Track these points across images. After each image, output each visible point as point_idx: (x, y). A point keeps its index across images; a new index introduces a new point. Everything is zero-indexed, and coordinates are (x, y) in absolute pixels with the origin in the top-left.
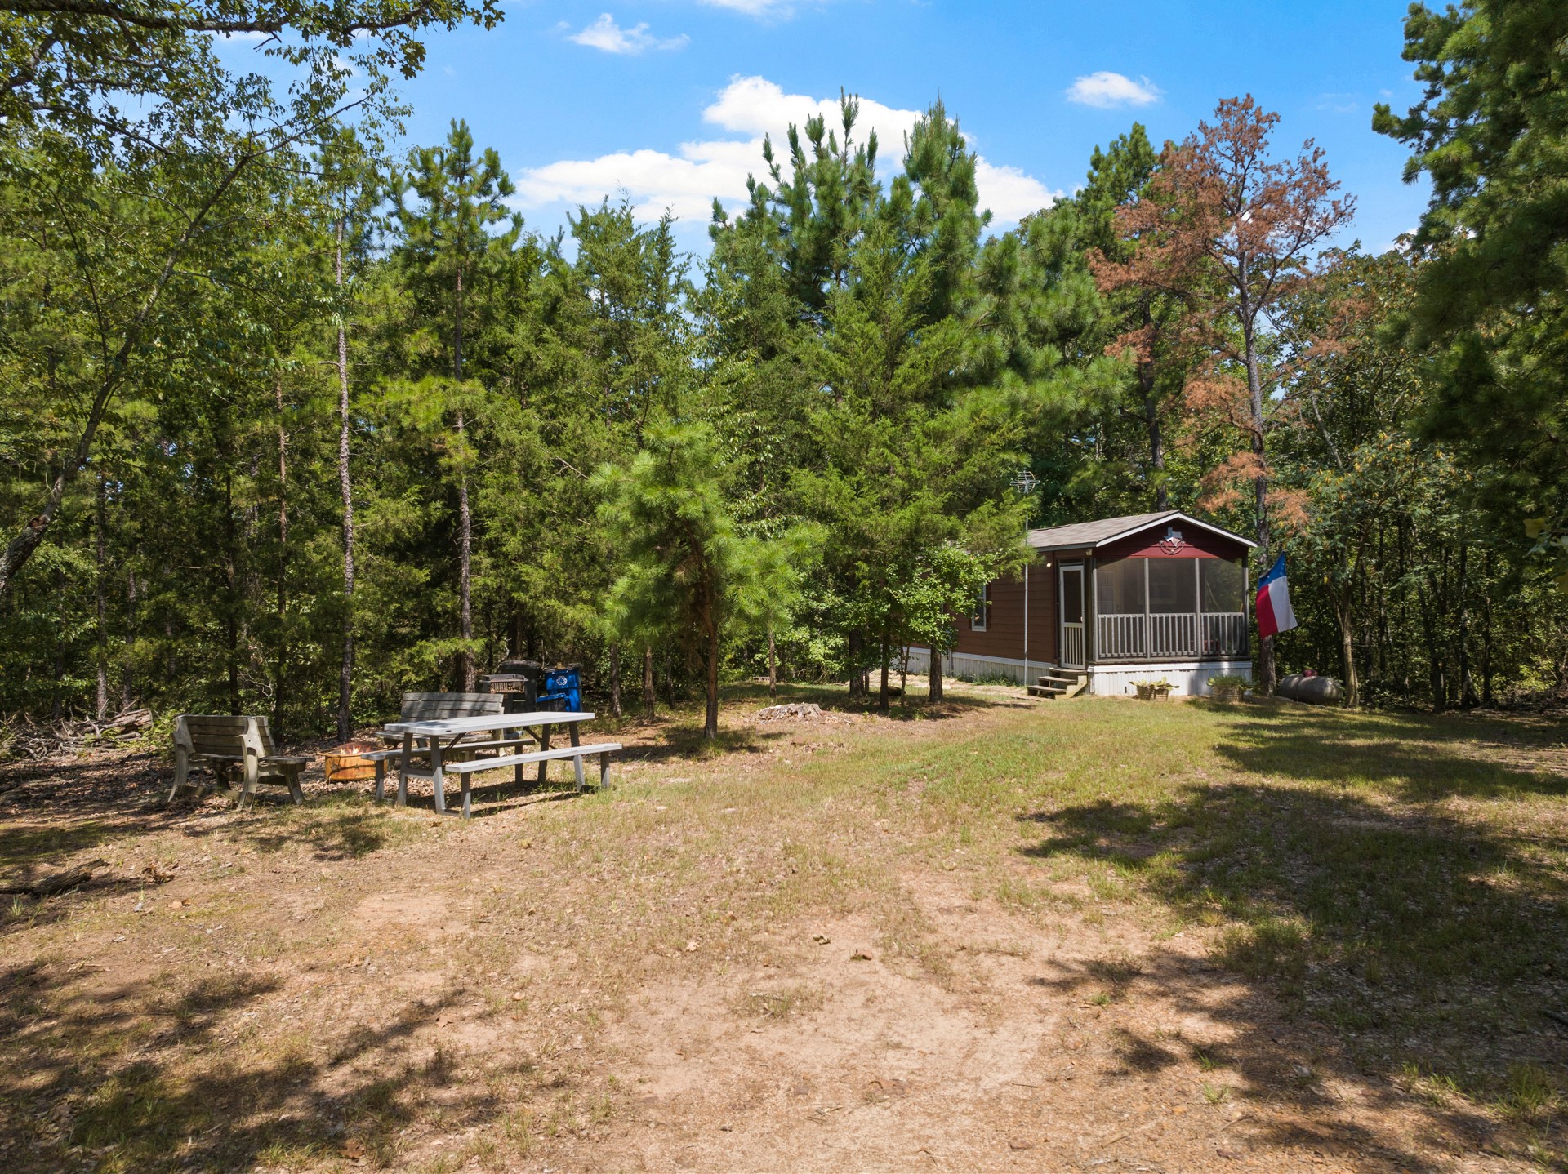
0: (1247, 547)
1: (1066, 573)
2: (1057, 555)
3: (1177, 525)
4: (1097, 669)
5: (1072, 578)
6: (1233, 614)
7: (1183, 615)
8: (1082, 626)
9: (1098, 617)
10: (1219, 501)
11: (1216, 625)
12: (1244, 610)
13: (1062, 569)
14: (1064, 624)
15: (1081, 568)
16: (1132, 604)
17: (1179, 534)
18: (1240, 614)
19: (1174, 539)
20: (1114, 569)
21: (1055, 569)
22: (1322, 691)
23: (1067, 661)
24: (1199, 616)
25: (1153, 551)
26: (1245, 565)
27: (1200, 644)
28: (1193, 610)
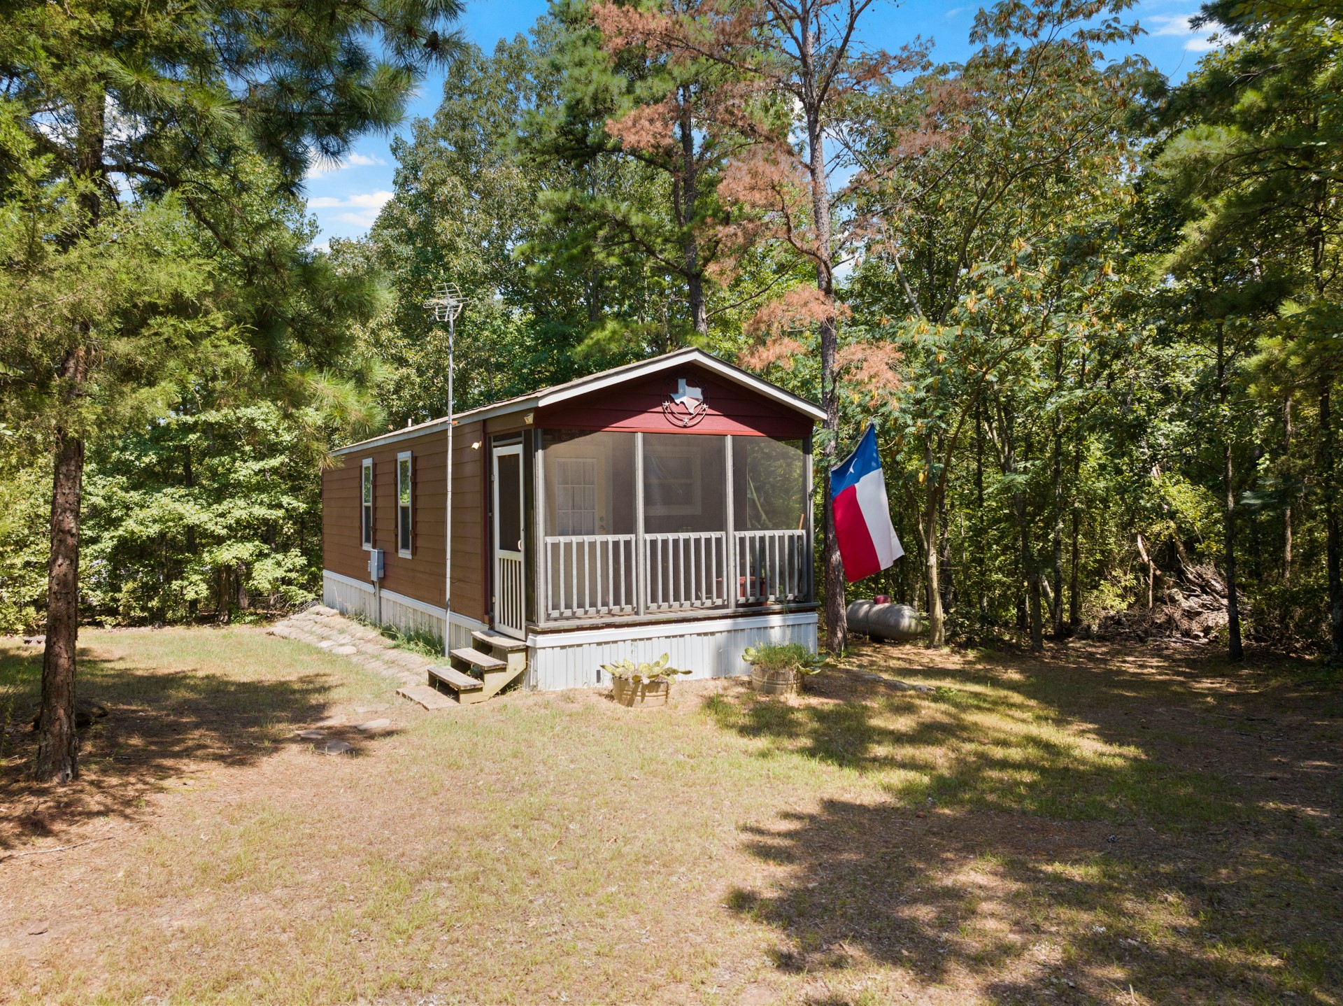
0: (809, 421)
1: (500, 458)
2: (488, 427)
3: (693, 373)
4: (541, 640)
5: (508, 463)
6: (788, 533)
7: (704, 535)
8: (520, 557)
9: (544, 540)
11: (759, 552)
12: (806, 526)
13: (498, 452)
14: (499, 554)
15: (518, 449)
17: (697, 392)
18: (800, 532)
19: (689, 398)
21: (486, 453)
22: (898, 623)
23: (502, 621)
24: (732, 535)
25: (652, 420)
26: (807, 449)
27: (734, 585)
28: (721, 526)
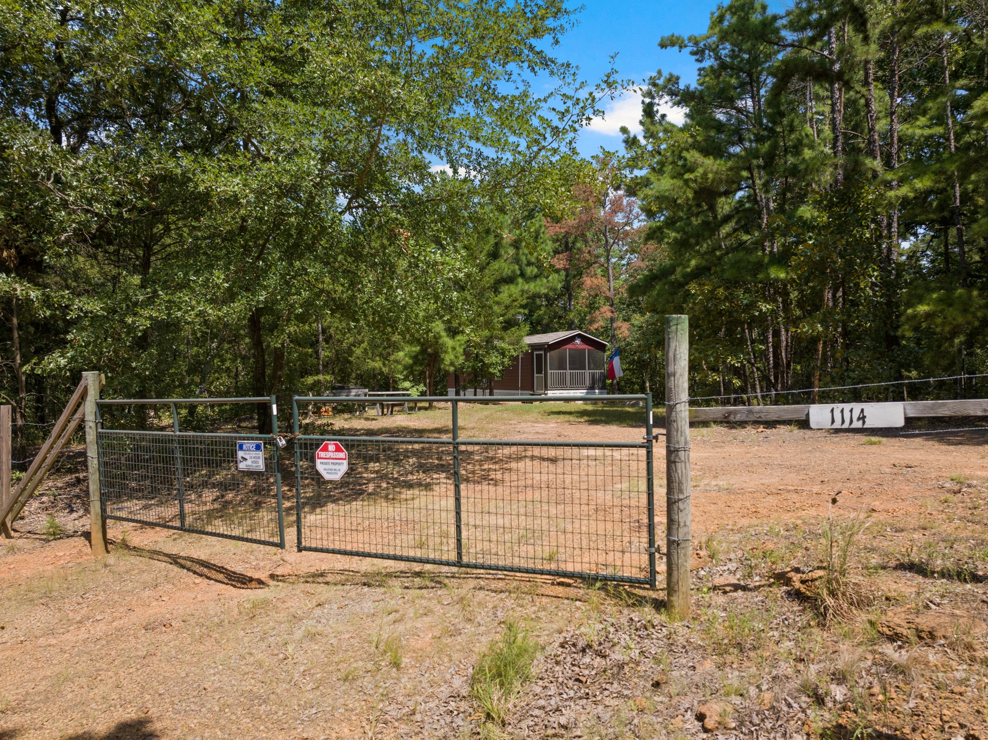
0: (605, 345)
2: (534, 347)
3: (579, 336)
4: (548, 392)
5: (539, 356)
6: (600, 371)
7: (581, 371)
8: (543, 375)
9: (549, 371)
10: (596, 326)
11: (593, 375)
12: (604, 370)
13: (536, 353)
14: (536, 375)
15: (543, 352)
16: (562, 366)
17: (580, 340)
19: (578, 341)
20: (555, 353)
21: (532, 353)
23: (537, 389)
24: (587, 372)
25: (570, 346)
26: (605, 352)
27: (588, 383)
28: (585, 369)
